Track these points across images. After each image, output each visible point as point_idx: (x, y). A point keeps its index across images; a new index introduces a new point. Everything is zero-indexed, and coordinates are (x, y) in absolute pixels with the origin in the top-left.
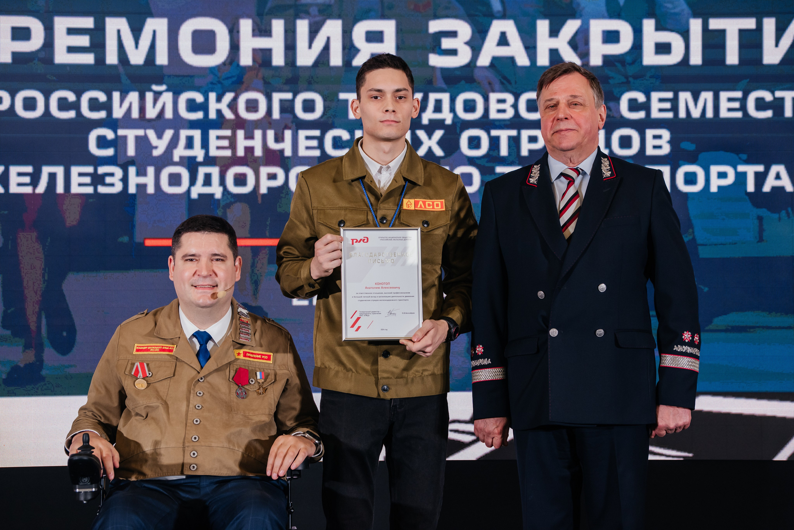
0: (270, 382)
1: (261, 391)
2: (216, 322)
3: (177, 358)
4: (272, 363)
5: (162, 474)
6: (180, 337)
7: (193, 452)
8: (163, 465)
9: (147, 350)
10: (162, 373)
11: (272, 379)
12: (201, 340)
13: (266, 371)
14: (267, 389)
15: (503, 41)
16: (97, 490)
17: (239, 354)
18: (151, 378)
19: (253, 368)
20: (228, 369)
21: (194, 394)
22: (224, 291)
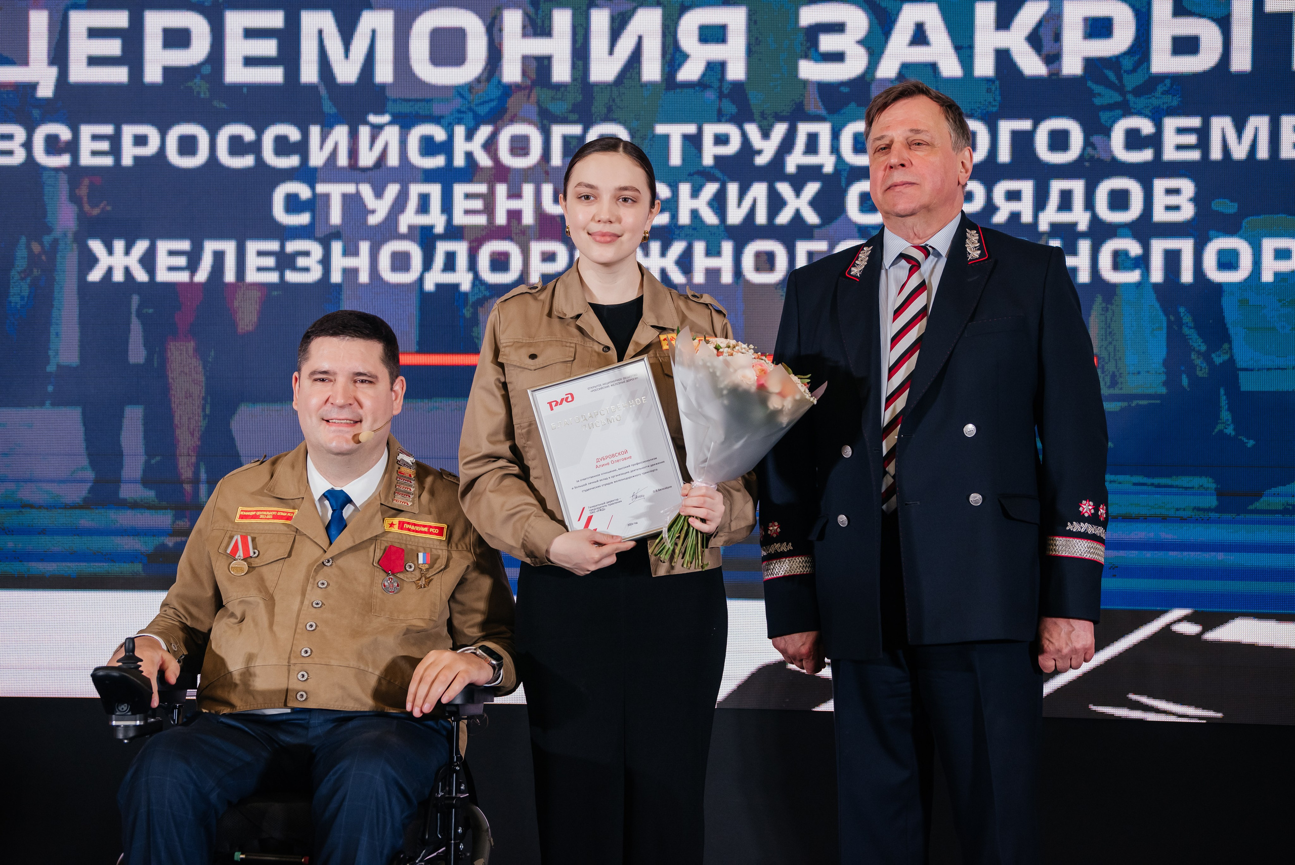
0: (438, 568)
1: (422, 582)
2: (359, 476)
3: (297, 529)
4: (444, 539)
5: (255, 706)
6: (303, 498)
7: (302, 673)
8: (258, 692)
9: (255, 517)
10: (271, 553)
11: (442, 565)
12: (334, 504)
13: (434, 551)
14: (432, 579)
15: (920, 37)
16: (143, 723)
18: (257, 560)
19: (414, 548)
20: (373, 545)
21: (314, 584)
22: (370, 431)
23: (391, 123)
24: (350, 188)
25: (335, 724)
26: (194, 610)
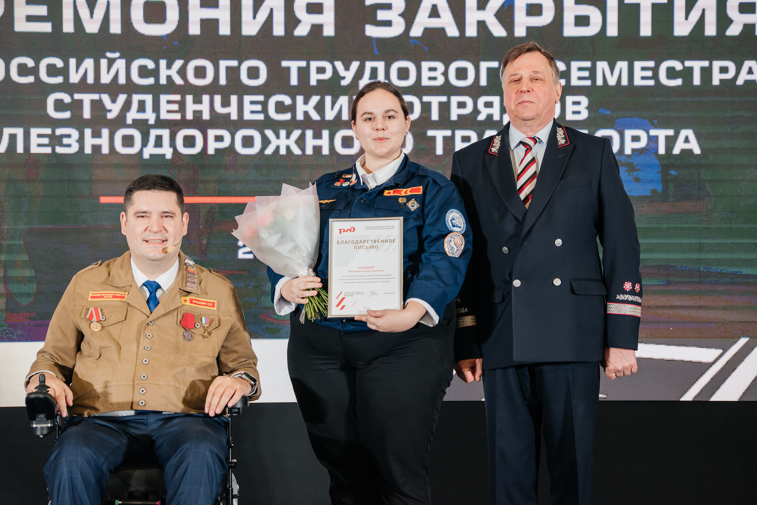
0: (214, 326)
1: (206, 334)
2: (164, 272)
3: (129, 304)
4: (216, 309)
5: (112, 409)
6: (131, 285)
7: (142, 389)
8: (113, 402)
9: (101, 297)
10: (114, 319)
11: (216, 324)
12: (150, 289)
13: (211, 317)
14: (212, 333)
15: (434, 13)
16: (52, 425)
17: (185, 301)
18: (105, 322)
19: (199, 314)
20: (176, 313)
21: (144, 336)
22: (173, 246)
23: (120, 58)
24: (96, 97)
25: (163, 422)
26: (63, 355)
